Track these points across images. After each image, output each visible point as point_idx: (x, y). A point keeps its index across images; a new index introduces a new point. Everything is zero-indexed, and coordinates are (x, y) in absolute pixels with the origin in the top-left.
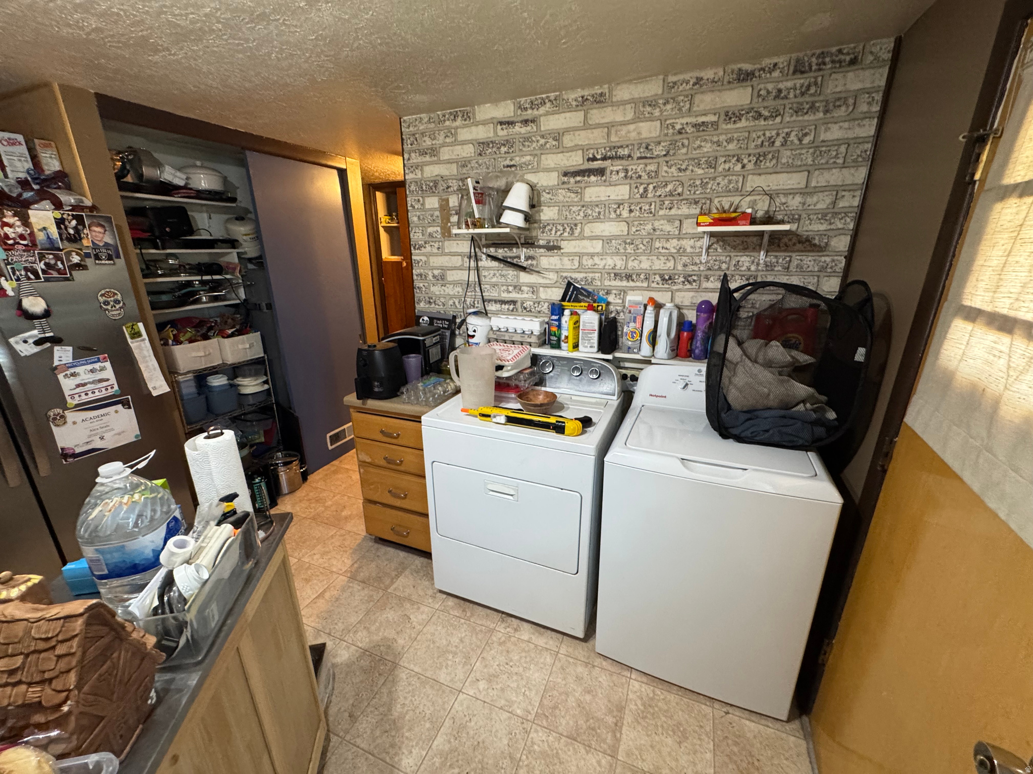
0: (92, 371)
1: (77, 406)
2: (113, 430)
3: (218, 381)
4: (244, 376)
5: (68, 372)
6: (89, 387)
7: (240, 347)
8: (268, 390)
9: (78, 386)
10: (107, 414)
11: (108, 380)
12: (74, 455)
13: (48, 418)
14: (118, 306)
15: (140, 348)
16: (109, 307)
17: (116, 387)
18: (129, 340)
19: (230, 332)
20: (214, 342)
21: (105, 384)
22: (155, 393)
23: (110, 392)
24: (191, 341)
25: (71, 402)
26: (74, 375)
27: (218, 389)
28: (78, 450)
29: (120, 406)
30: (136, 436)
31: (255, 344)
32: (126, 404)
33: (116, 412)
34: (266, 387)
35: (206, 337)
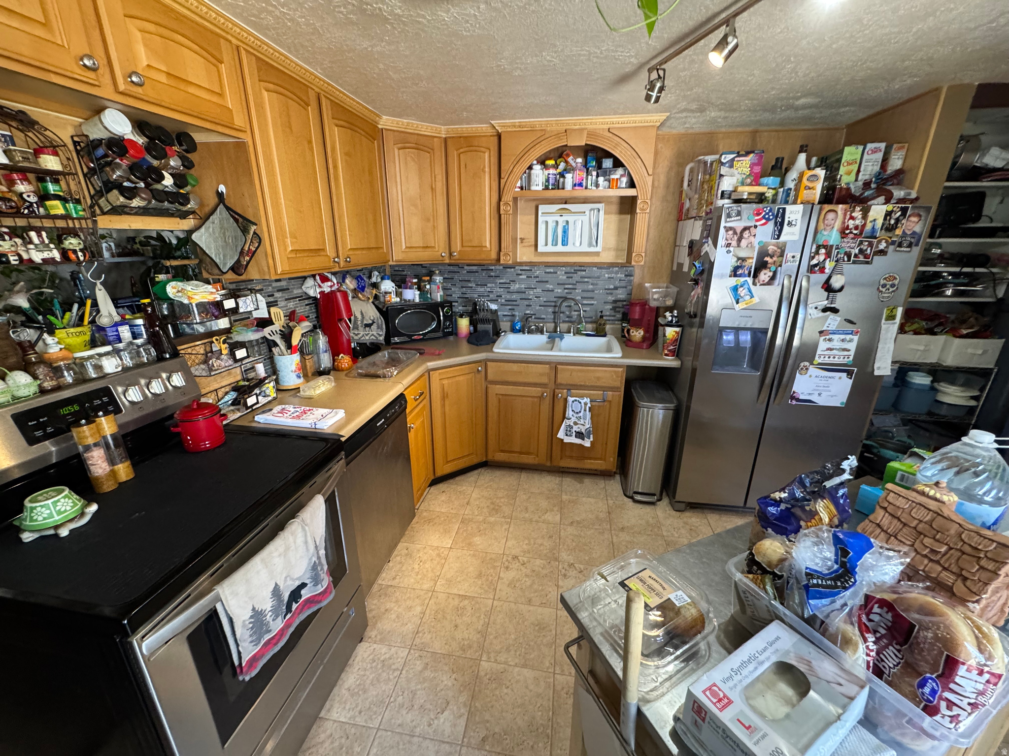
0: (843, 340)
1: (819, 364)
2: (830, 391)
3: (921, 380)
4: (952, 383)
5: (828, 337)
6: (834, 352)
7: (970, 351)
8: (975, 407)
9: (828, 349)
10: (833, 378)
11: (849, 350)
12: (798, 400)
13: (799, 366)
14: (891, 290)
15: (887, 330)
16: (884, 290)
17: (851, 358)
18: (883, 321)
19: (965, 332)
20: (941, 339)
21: (846, 353)
22: (876, 373)
23: (845, 361)
24: (916, 333)
25: (817, 360)
26: (830, 340)
27: (915, 387)
28: (802, 397)
29: (845, 374)
30: (842, 403)
31: (990, 351)
32: (849, 373)
33: (840, 378)
34: (973, 403)
35: (931, 332)
